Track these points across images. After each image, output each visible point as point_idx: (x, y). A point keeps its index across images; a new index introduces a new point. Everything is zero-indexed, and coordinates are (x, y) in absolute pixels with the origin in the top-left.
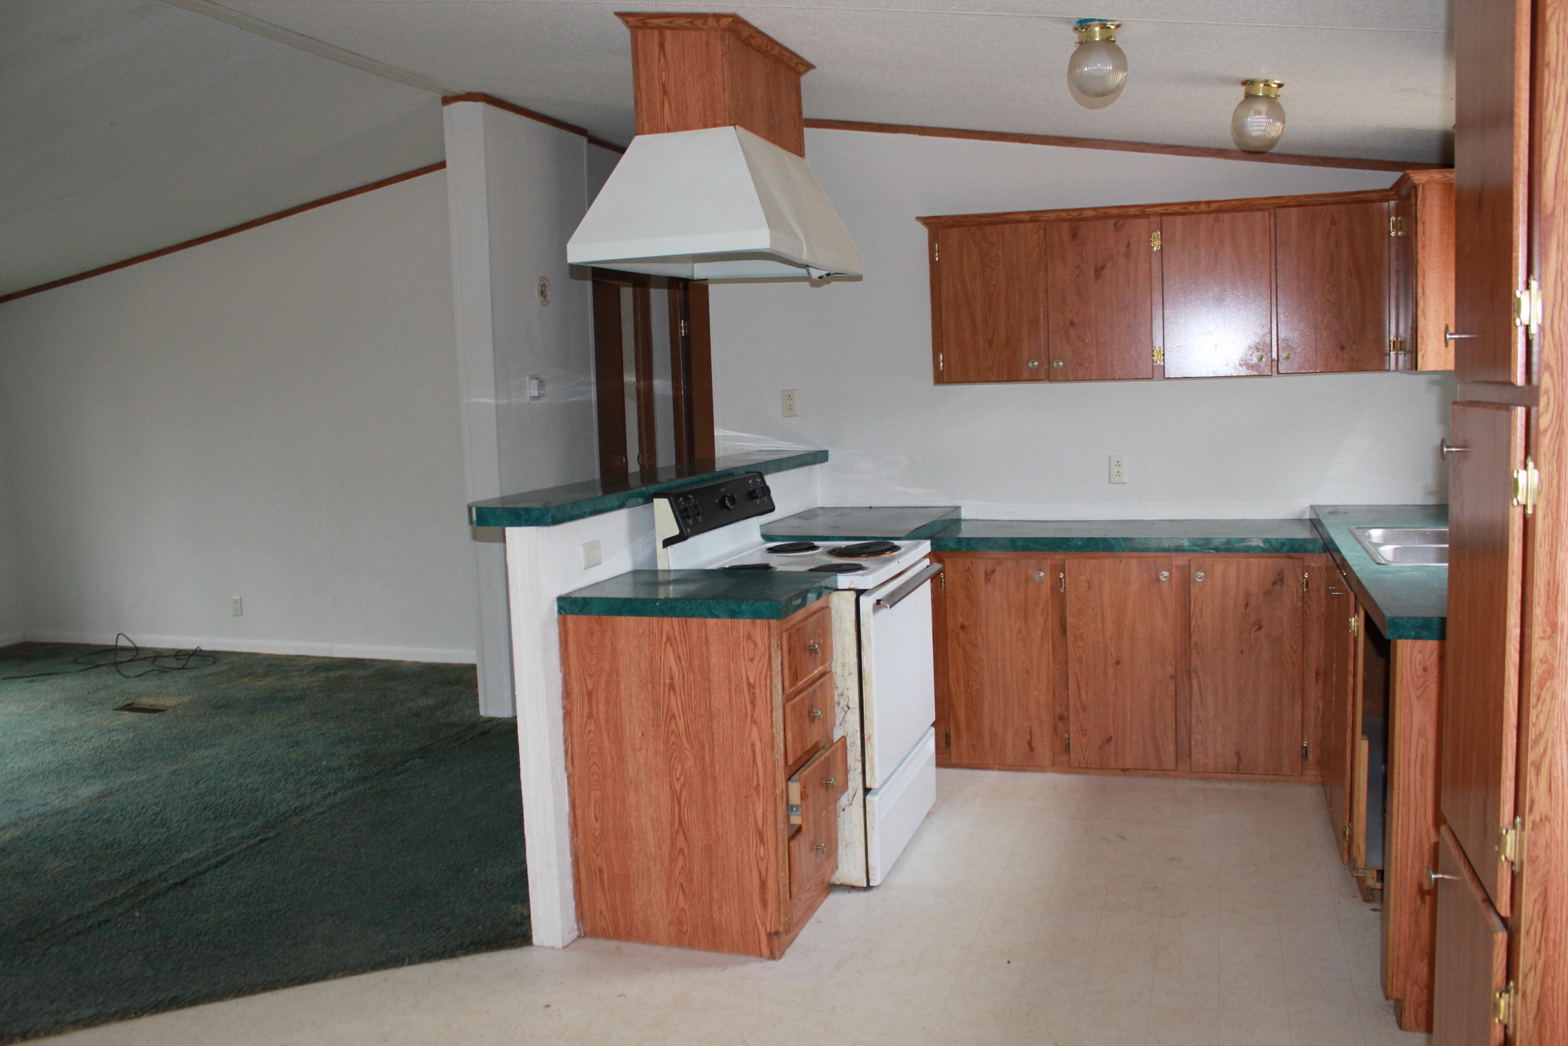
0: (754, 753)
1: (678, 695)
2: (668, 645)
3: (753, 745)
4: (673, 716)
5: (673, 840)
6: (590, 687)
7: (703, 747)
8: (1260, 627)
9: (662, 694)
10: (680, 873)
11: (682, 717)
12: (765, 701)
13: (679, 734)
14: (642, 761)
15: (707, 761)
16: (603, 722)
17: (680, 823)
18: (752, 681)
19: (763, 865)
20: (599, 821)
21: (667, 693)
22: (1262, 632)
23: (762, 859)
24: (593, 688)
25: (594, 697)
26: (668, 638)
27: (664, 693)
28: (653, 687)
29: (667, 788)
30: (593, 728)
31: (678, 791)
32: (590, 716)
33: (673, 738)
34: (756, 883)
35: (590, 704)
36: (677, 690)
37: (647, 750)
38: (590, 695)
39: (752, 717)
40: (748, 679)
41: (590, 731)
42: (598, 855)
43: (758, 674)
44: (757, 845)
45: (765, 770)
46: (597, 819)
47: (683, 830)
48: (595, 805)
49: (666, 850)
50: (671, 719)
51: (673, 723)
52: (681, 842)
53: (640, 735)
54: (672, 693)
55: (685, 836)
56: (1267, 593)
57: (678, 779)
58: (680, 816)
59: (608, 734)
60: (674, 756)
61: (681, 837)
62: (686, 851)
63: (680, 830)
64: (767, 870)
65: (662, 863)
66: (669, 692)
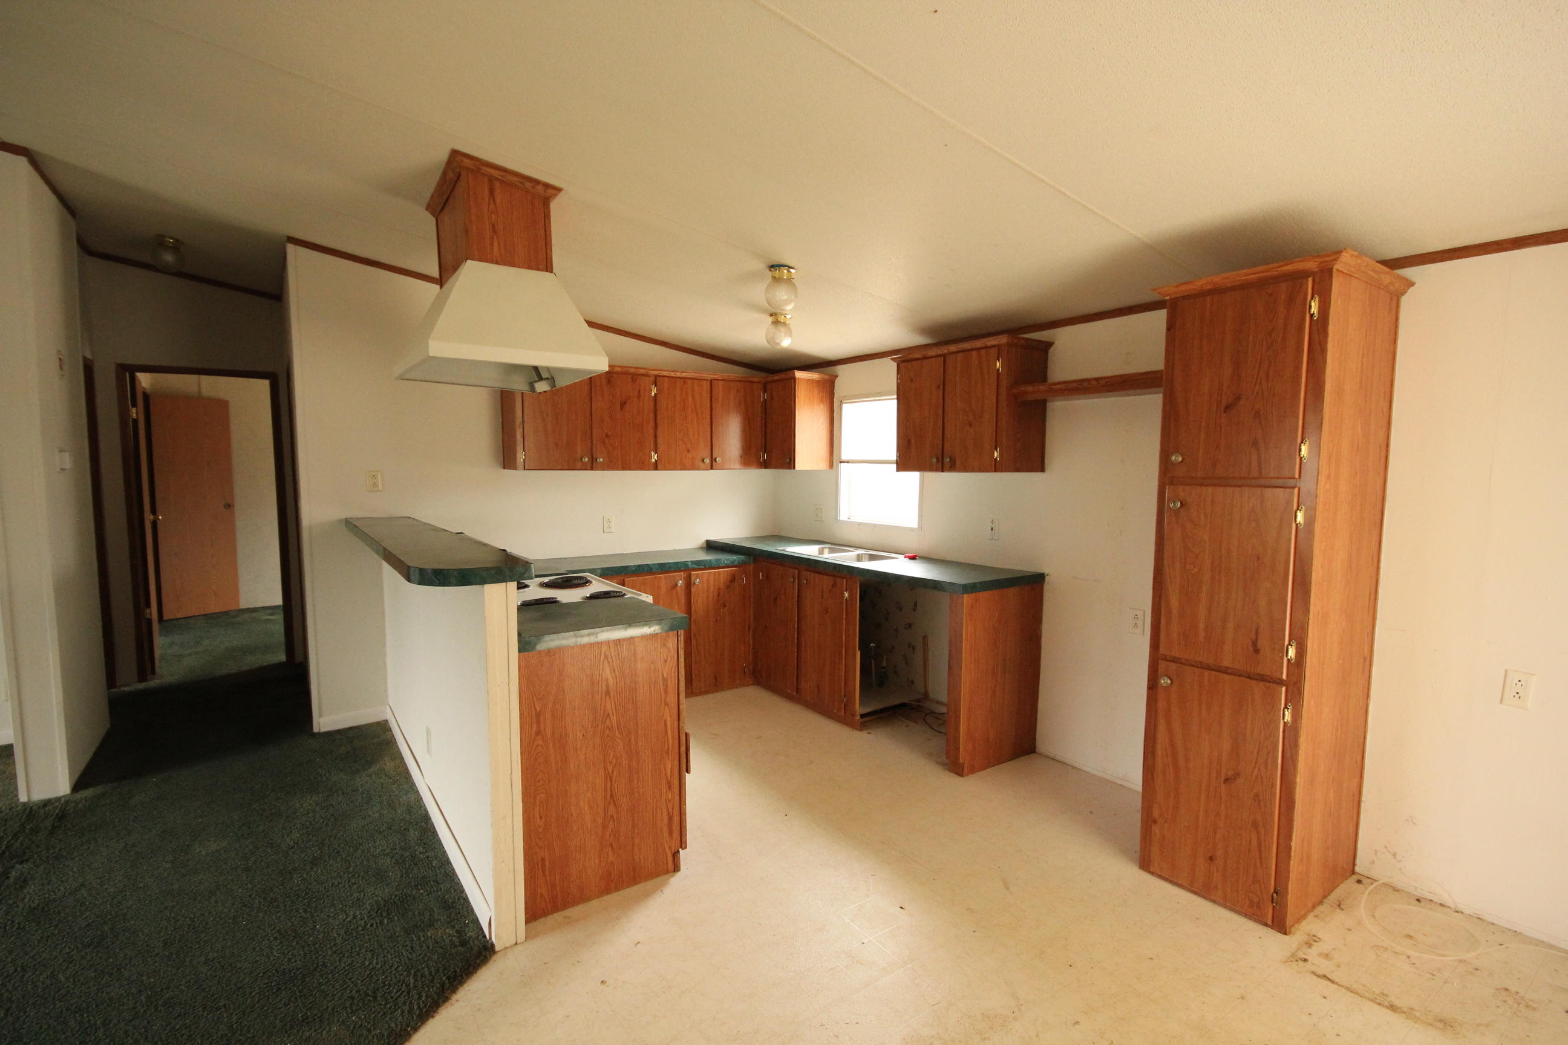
0: (666, 726)
1: (612, 698)
2: (606, 661)
3: (665, 721)
4: (609, 714)
5: (606, 810)
6: (538, 709)
7: (630, 733)
8: (725, 606)
9: (600, 701)
10: (610, 834)
11: (615, 714)
12: (674, 688)
13: (612, 727)
14: (582, 757)
15: (633, 741)
16: (549, 735)
17: (612, 796)
18: (665, 676)
19: (670, 806)
20: (544, 818)
21: (603, 699)
22: (726, 608)
23: (670, 801)
24: (541, 711)
25: (542, 718)
26: (606, 656)
27: (601, 699)
28: (592, 698)
29: (602, 773)
30: (540, 742)
31: (610, 772)
32: (538, 733)
33: (608, 732)
34: (666, 821)
35: (538, 723)
36: (612, 695)
37: (586, 747)
38: (538, 715)
39: (665, 701)
40: (663, 675)
41: (538, 746)
42: (541, 848)
43: (670, 670)
44: (666, 792)
45: (673, 737)
46: (541, 818)
47: (614, 801)
48: (540, 806)
49: (599, 822)
50: (607, 717)
51: (608, 721)
52: (612, 810)
53: (581, 736)
54: (607, 697)
55: (615, 805)
56: (728, 587)
57: (610, 762)
58: (611, 791)
59: (554, 744)
60: (608, 745)
61: (612, 807)
62: (615, 817)
63: (612, 801)
64: (673, 809)
65: (596, 833)
66: (606, 696)
